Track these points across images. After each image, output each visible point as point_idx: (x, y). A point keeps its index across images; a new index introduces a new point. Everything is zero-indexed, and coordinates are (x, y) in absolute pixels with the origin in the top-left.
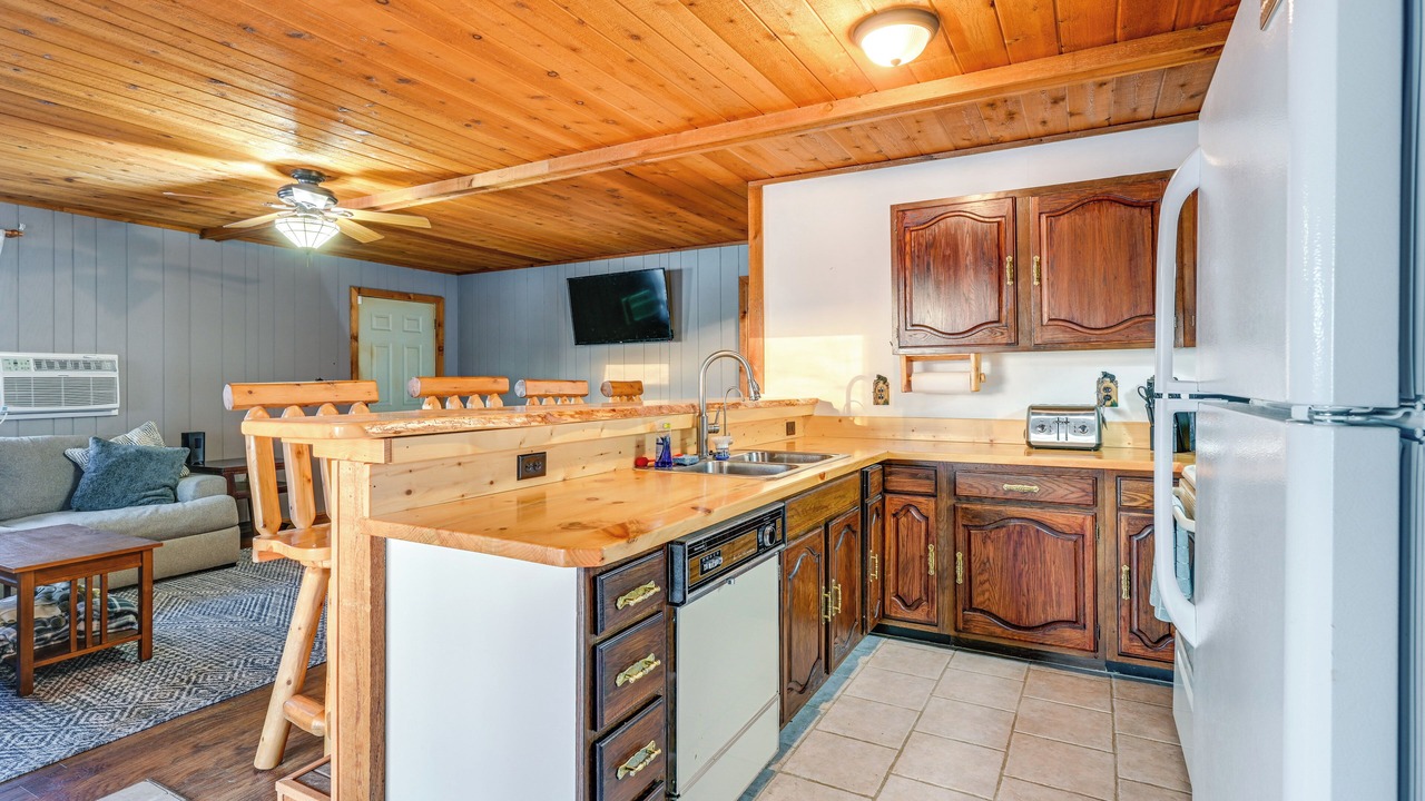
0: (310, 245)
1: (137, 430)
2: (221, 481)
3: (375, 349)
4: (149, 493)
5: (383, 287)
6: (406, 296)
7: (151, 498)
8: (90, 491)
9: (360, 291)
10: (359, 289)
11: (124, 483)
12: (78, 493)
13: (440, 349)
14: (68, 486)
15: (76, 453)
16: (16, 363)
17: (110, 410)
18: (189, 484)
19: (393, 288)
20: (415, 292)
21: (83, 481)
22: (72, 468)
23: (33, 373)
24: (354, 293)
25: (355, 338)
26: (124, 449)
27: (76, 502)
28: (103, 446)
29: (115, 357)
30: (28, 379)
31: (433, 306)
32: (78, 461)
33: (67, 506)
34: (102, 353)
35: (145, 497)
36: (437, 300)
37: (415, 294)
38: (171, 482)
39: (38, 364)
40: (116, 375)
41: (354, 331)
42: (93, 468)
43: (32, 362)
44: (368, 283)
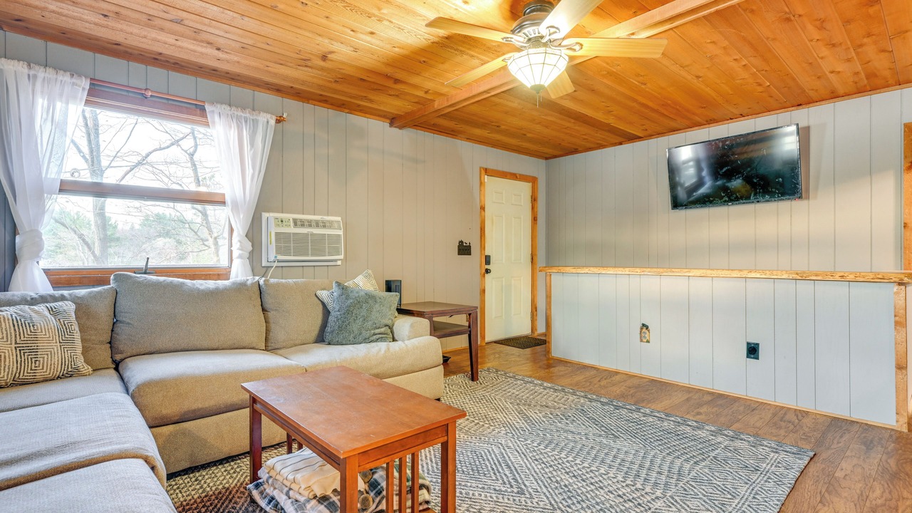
0: (542, 83)
1: (361, 276)
2: (425, 323)
3: (494, 218)
4: (377, 331)
5: (500, 168)
6: (514, 176)
7: (378, 336)
8: (336, 327)
9: (487, 171)
10: (486, 169)
11: (359, 322)
12: (328, 329)
13: (535, 219)
14: (319, 322)
15: (324, 294)
16: (282, 221)
17: (336, 261)
18: (404, 325)
19: (506, 169)
20: (521, 173)
21: (331, 319)
22: (321, 306)
23: (292, 230)
24: (483, 172)
25: (483, 208)
26: (357, 292)
27: (328, 337)
28: (343, 289)
29: (339, 219)
30: (289, 234)
31: (530, 184)
32: (325, 301)
33: (321, 339)
34: (332, 215)
35: (375, 334)
36: (533, 180)
37: (520, 175)
38: (389, 322)
39: (295, 222)
40: (341, 232)
41: (483, 204)
42: (337, 308)
43: (291, 220)
44: (491, 166)
